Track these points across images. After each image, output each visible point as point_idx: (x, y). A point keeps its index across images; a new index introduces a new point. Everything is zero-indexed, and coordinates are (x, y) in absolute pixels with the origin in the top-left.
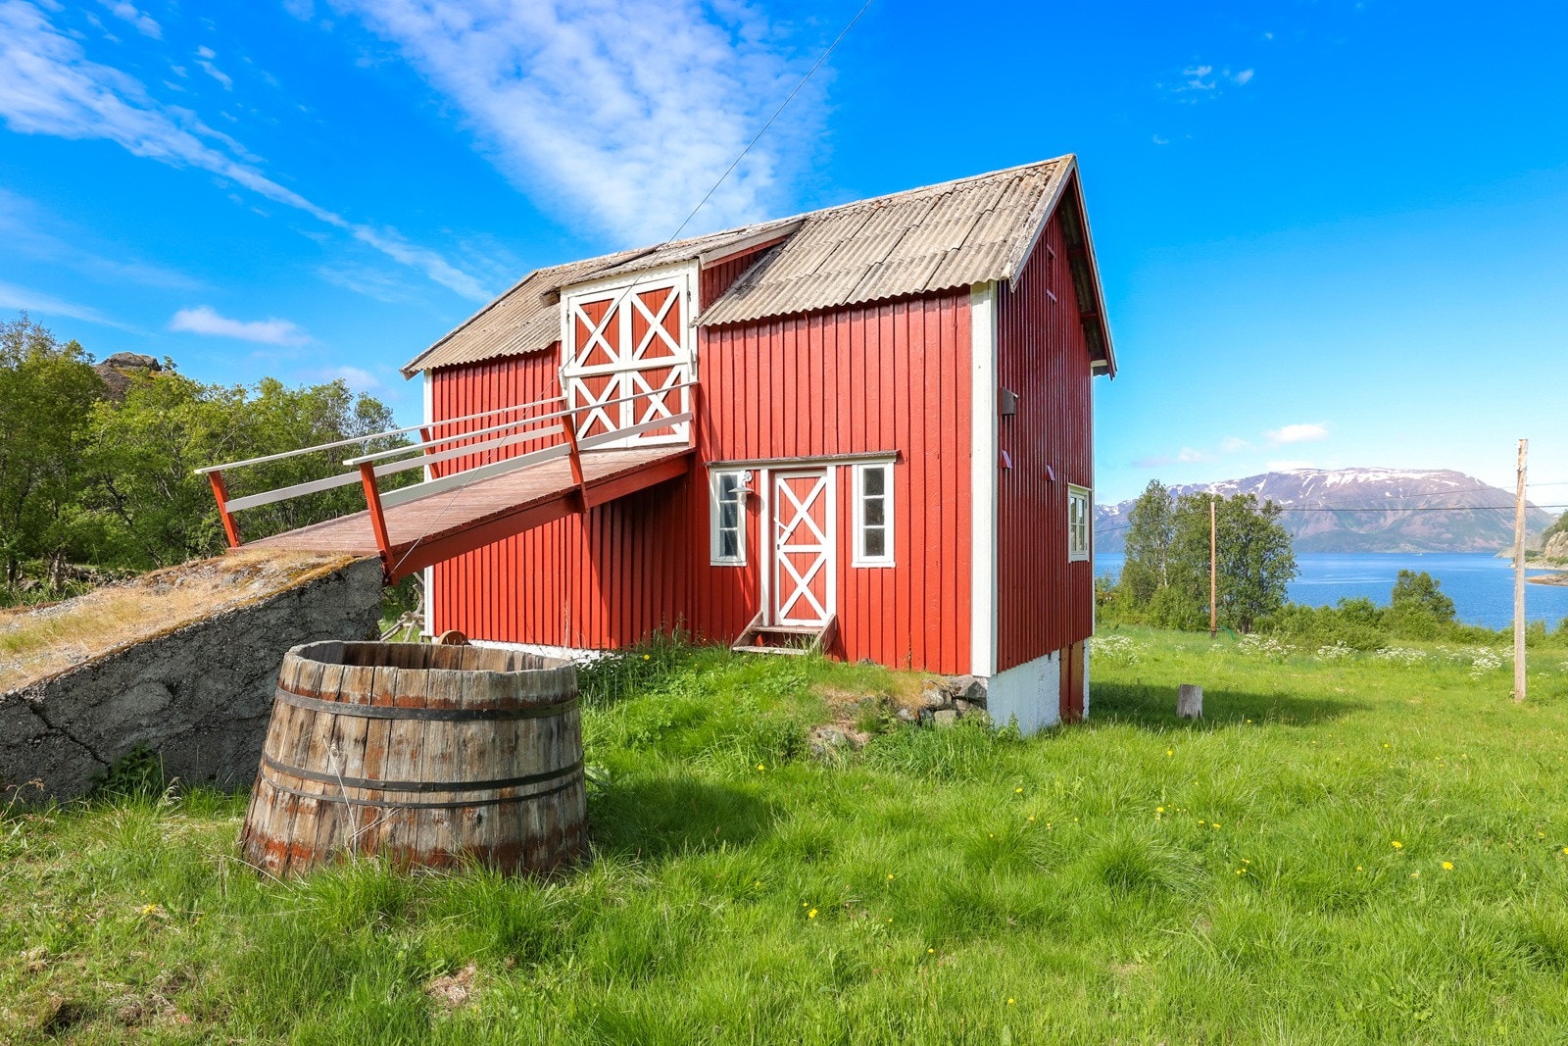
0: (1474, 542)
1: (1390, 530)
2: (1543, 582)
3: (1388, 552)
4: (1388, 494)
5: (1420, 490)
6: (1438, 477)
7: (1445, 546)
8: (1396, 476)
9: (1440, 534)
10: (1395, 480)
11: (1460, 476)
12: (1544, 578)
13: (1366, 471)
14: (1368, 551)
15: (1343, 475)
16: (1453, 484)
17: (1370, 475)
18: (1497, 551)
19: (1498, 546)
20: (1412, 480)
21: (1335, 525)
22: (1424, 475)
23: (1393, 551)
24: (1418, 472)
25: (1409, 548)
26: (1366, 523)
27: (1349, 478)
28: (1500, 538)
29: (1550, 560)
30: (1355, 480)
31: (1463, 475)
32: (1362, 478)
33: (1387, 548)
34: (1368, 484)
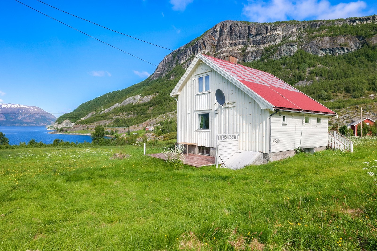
0: (41, 124)
1: (21, 120)
2: (52, 133)
4: (20, 111)
5: (28, 111)
6: (33, 108)
7: (34, 125)
9: (33, 122)
10: (22, 108)
11: (38, 108)
12: (52, 132)
13: (14, 105)
14: (14, 126)
15: (7, 105)
16: (37, 110)
17: (15, 106)
18: (46, 126)
19: (46, 125)
20: (26, 108)
21: (5, 119)
22: (29, 107)
24: (28, 106)
25: (25, 125)
26: (14, 118)
27: (9, 106)
28: (47, 123)
29: (55, 128)
30: (11, 107)
31: (39, 108)
32: (13, 106)
33: (20, 125)
34: (14, 108)
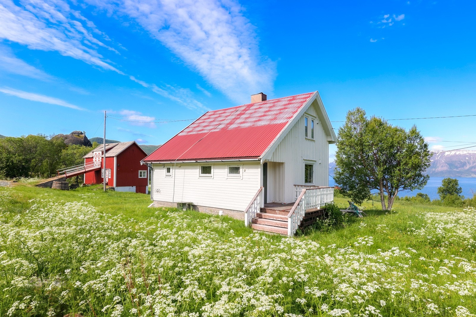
1: (468, 170)
3: (467, 177)
4: (467, 158)
8: (470, 152)
10: (470, 154)
14: (460, 177)
15: (451, 152)
17: (461, 152)
21: (448, 168)
23: (469, 177)
26: (459, 167)
27: (453, 153)
30: (455, 154)
32: (458, 153)
33: (467, 176)
34: (460, 155)
